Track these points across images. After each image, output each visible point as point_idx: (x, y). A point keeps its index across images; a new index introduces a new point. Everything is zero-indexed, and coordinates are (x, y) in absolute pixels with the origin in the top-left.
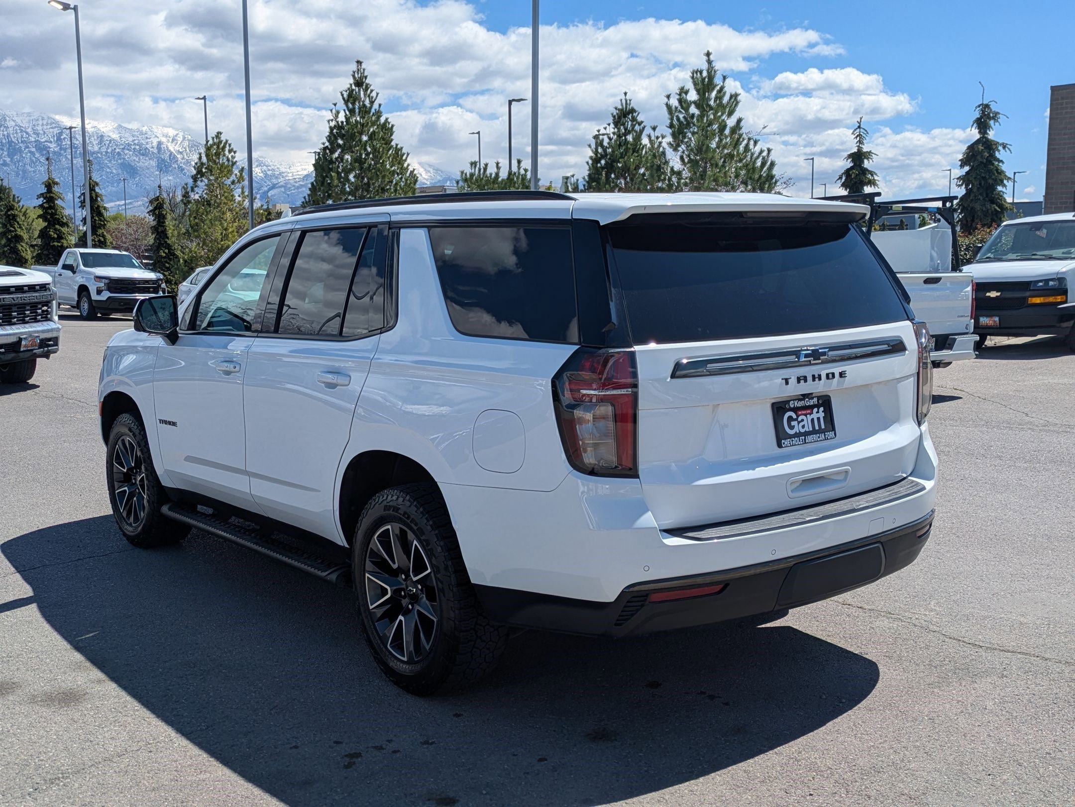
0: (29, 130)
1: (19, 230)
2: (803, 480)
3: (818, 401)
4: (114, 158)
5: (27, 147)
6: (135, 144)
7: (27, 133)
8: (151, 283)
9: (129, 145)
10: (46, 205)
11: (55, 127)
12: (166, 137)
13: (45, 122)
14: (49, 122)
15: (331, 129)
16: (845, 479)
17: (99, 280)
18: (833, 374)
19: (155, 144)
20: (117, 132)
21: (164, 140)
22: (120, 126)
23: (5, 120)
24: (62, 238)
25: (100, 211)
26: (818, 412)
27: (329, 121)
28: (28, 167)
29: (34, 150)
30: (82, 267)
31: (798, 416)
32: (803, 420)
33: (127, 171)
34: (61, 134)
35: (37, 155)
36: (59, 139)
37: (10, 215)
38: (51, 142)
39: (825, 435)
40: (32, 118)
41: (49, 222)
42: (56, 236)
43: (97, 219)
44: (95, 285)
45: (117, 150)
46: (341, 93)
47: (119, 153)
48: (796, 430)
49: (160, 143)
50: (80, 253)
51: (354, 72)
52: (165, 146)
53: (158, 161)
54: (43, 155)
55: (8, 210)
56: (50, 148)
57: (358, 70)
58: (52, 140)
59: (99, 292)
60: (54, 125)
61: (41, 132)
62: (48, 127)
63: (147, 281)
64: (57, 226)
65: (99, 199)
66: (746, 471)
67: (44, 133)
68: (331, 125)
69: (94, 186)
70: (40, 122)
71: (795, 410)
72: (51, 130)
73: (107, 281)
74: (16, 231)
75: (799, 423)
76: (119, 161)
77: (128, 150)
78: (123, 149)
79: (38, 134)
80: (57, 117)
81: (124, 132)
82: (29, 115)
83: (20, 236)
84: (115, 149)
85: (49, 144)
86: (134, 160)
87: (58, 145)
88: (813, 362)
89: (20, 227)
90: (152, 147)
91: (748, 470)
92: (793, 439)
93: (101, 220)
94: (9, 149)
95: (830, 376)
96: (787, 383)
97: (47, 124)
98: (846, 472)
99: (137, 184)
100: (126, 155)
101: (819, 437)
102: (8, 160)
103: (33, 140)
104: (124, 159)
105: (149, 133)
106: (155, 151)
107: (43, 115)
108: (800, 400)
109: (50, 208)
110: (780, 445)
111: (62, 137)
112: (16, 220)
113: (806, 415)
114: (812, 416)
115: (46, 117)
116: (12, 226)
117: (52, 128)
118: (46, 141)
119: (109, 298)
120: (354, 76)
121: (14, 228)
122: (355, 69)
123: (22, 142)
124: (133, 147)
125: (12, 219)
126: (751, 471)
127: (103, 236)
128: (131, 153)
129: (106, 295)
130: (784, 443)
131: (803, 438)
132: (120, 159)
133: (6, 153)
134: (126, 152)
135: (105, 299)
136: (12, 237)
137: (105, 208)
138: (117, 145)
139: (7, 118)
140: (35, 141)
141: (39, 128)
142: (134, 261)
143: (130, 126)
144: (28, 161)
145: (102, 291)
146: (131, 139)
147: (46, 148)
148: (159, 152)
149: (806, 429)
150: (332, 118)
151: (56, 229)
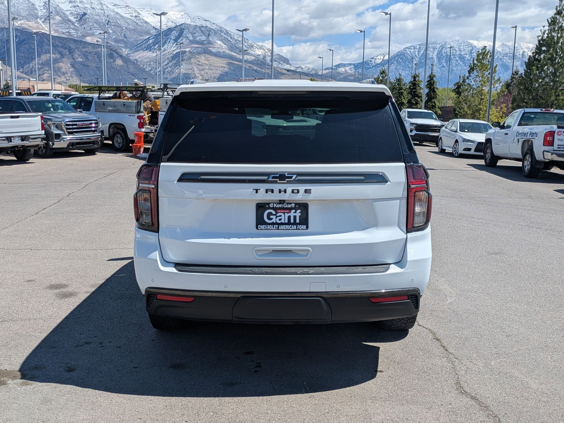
0: (457, 49)
1: (403, 99)
2: (273, 250)
3: (295, 206)
4: (498, 61)
5: (455, 57)
6: (510, 53)
7: (456, 50)
8: (438, 127)
9: (507, 54)
10: (412, 87)
11: (470, 47)
12: (528, 48)
13: (465, 44)
14: (467, 44)
15: (539, 41)
16: (307, 255)
17: (412, 125)
18: (298, 191)
19: (521, 53)
20: (501, 47)
21: (526, 50)
22: (503, 44)
23: (446, 45)
24: (418, 104)
25: (434, 90)
26: (295, 212)
27: (538, 37)
28: (454, 68)
29: (458, 59)
30: (407, 118)
31: (277, 213)
32: (280, 216)
33: (504, 68)
34: (472, 50)
35: (459, 61)
36: (471, 53)
37: (400, 92)
38: (467, 54)
39: (297, 227)
40: (459, 42)
41: (413, 95)
42: (415, 103)
43: (432, 94)
44: (410, 127)
45: (500, 57)
46: (547, 20)
47: (501, 59)
48: (274, 220)
49: (524, 52)
50: (408, 111)
51: (557, 7)
52: (526, 54)
53: (522, 61)
54: (462, 61)
55: (400, 90)
56: (466, 57)
57: (560, 5)
58: (467, 53)
59: (411, 131)
60: (469, 46)
61: (463, 49)
62: (467, 46)
63: (436, 126)
64: (416, 98)
65: (435, 84)
66: (223, 239)
67: (464, 50)
68: (539, 39)
69: (433, 77)
70: (463, 45)
71: (273, 208)
72: (468, 48)
73: (416, 126)
74: (402, 100)
75: (277, 217)
76: (500, 63)
77: (506, 56)
78: (504, 56)
79: (461, 51)
80: (471, 41)
81: (505, 47)
82: (458, 41)
83: (404, 102)
84: (499, 56)
85: (465, 56)
86: (509, 62)
87: (470, 56)
88: (279, 182)
89: (404, 98)
90: (519, 55)
91: (225, 238)
92: (268, 226)
93: (434, 95)
94: (446, 59)
95: (296, 191)
96: (257, 192)
97: (466, 45)
98: (308, 251)
99: (508, 75)
100: (504, 59)
101: (291, 227)
102: (445, 64)
103: (458, 54)
104: (503, 61)
105: (519, 47)
106: (521, 56)
107: (464, 41)
108: (280, 203)
109: (414, 88)
110: (257, 228)
111: (473, 52)
112: (402, 95)
113: (284, 213)
114: (289, 214)
115: (466, 42)
116: (400, 98)
117: (468, 47)
118: (464, 54)
119: (416, 134)
120: (557, 9)
121: (401, 99)
122: (558, 4)
123: (453, 55)
124: (509, 55)
125: (401, 94)
126: (226, 240)
127: (435, 103)
128: (507, 58)
129: (414, 132)
130: (260, 227)
131: (277, 226)
132: (501, 62)
133: (444, 61)
134: (505, 57)
135: (413, 134)
136: (400, 103)
137: (437, 89)
138: (500, 54)
139: (447, 44)
140: (459, 54)
141: (462, 47)
142: (433, 116)
143: (507, 44)
144: (454, 65)
145: (413, 130)
146: (508, 51)
147: (464, 58)
148: (522, 57)
149: (283, 221)
150: (541, 34)
151: (415, 99)
